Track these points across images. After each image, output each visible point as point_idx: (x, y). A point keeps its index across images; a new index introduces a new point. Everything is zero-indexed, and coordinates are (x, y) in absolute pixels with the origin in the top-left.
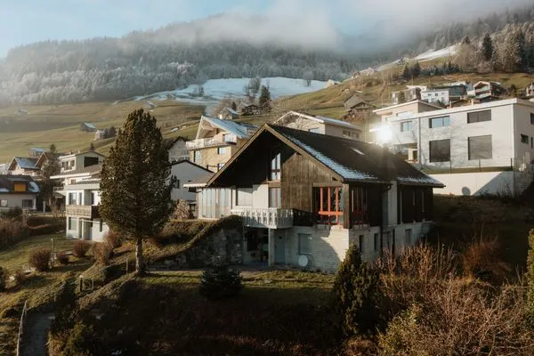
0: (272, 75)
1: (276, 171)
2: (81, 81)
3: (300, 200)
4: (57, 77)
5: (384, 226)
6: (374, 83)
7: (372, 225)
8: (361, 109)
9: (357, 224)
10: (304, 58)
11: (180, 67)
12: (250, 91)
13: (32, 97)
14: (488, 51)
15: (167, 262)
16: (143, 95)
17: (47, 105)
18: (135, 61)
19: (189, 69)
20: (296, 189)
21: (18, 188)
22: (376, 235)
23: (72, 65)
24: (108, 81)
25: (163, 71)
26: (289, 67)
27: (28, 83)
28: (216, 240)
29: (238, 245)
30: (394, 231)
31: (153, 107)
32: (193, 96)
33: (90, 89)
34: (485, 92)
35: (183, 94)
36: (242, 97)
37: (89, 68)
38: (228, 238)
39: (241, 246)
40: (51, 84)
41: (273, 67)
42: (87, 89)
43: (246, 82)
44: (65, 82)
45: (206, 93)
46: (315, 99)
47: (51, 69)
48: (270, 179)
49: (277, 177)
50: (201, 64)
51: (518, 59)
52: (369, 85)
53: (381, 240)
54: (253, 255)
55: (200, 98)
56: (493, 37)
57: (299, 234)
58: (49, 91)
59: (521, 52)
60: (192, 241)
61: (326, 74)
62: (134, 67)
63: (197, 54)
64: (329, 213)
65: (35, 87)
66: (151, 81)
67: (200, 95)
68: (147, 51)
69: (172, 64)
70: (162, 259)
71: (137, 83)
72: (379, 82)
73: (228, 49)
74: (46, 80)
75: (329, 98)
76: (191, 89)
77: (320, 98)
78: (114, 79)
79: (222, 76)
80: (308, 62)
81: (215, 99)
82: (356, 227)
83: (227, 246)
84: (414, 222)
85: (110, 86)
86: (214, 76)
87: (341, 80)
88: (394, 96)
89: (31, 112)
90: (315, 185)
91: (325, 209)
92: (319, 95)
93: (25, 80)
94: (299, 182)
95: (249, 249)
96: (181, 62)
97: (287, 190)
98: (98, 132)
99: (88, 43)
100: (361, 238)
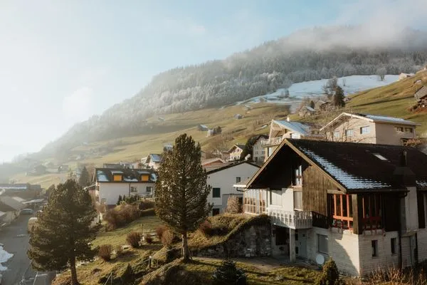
0: (348, 74)
1: (299, 177)
2: (198, 94)
3: (317, 204)
4: (183, 93)
5: (403, 231)
7: (388, 230)
9: (370, 229)
10: (377, 56)
11: (269, 76)
12: (328, 89)
13: (167, 108)
15: (210, 251)
16: (242, 100)
17: (177, 113)
18: (236, 75)
19: (276, 77)
20: (313, 194)
21: (144, 179)
22: (393, 240)
23: (192, 83)
24: (216, 92)
25: (256, 81)
26: (363, 66)
27: (164, 99)
28: (248, 235)
29: (267, 240)
30: (416, 235)
31: (249, 109)
32: (280, 98)
33: (204, 100)
35: (273, 98)
36: (322, 95)
37: (204, 84)
38: (258, 234)
39: (270, 241)
40: (179, 98)
41: (349, 67)
42: (202, 100)
43: (325, 82)
44: (188, 96)
45: (291, 94)
46: (387, 92)
47: (179, 87)
48: (294, 184)
49: (299, 183)
50: (286, 72)
53: (400, 244)
54: (281, 249)
55: (286, 99)
57: (318, 235)
58: (178, 103)
60: (228, 235)
61: (400, 68)
62: (235, 80)
63: (283, 64)
64: (342, 218)
65: (169, 101)
66: (248, 89)
67: (286, 97)
68: (245, 66)
69: (264, 75)
70: (207, 248)
71: (238, 91)
73: (309, 57)
74: (175, 95)
75: (402, 89)
76: (279, 92)
77: (393, 90)
78: (221, 90)
79: (304, 79)
80: (381, 60)
81: (298, 99)
82: (368, 232)
83: (257, 240)
85: (219, 96)
86: (297, 80)
87: (415, 72)
89: (167, 119)
90: (329, 191)
91: (338, 214)
92: (392, 88)
93: (162, 97)
94: (317, 189)
95: (277, 244)
96: (271, 72)
97: (307, 194)
98: (209, 131)
99: (203, 66)
100: (374, 244)
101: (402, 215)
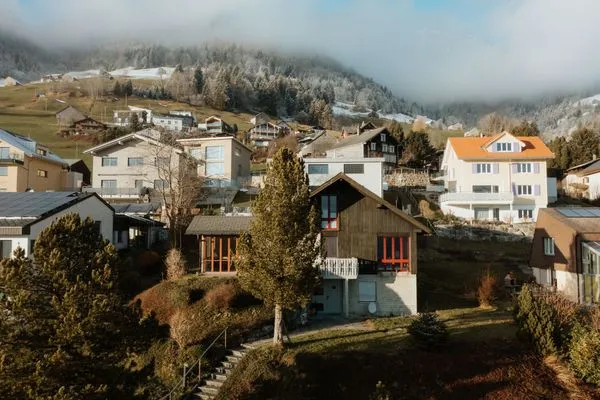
1: (330, 220)
6: (79, 94)
8: (89, 127)
14: (200, 84)
34: (215, 128)
49: (330, 226)
51: (227, 99)
52: (72, 95)
56: (203, 70)
59: (229, 91)
64: (393, 261)
72: (85, 94)
75: (21, 102)
88: (116, 115)
91: (389, 257)
94: (361, 232)
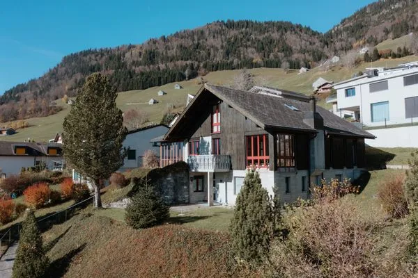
0: (257, 66)
1: (218, 125)
5: (312, 170)
7: (299, 169)
10: (282, 51)
11: (185, 63)
19: (192, 65)
20: (232, 138)
22: (303, 178)
28: (165, 182)
29: (185, 187)
30: (322, 174)
38: (176, 180)
39: (188, 187)
48: (212, 132)
49: (217, 130)
53: (309, 181)
57: (235, 177)
64: (259, 158)
69: (180, 62)
79: (217, 68)
80: (285, 55)
82: (282, 170)
83: (174, 187)
84: (345, 168)
90: (247, 134)
91: (255, 155)
96: (186, 60)
97: (225, 139)
100: (287, 180)
101: (312, 155)
